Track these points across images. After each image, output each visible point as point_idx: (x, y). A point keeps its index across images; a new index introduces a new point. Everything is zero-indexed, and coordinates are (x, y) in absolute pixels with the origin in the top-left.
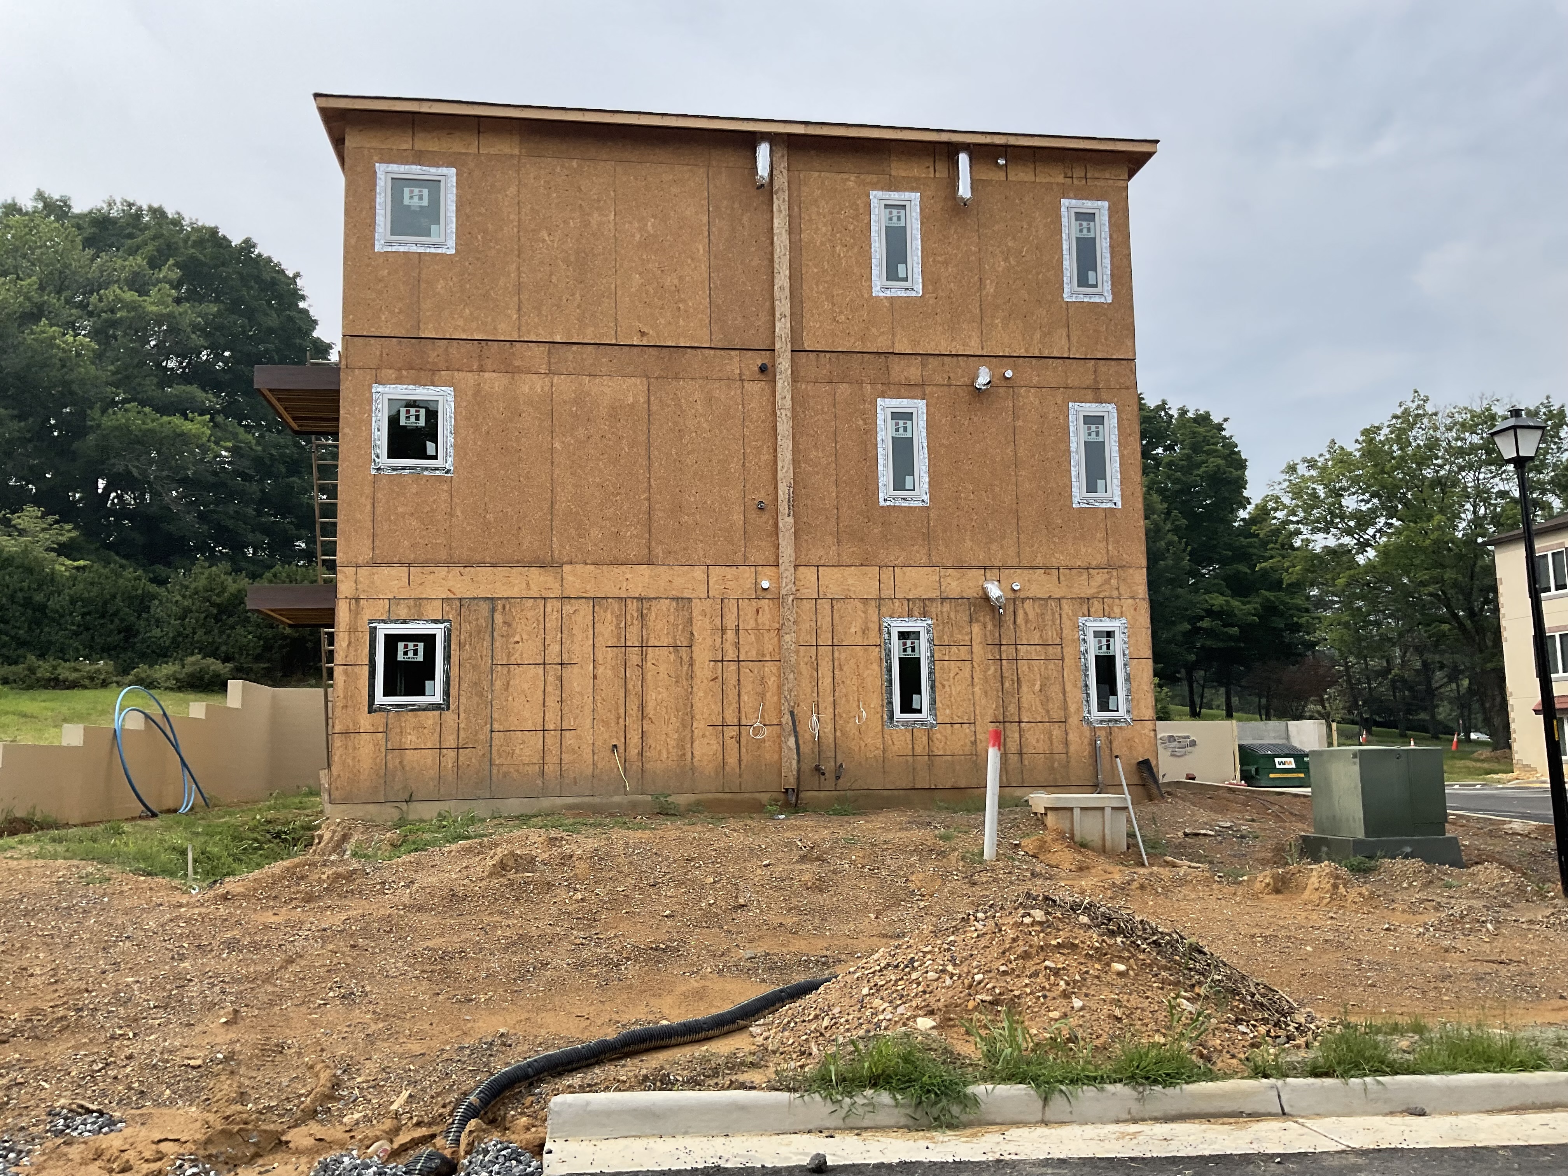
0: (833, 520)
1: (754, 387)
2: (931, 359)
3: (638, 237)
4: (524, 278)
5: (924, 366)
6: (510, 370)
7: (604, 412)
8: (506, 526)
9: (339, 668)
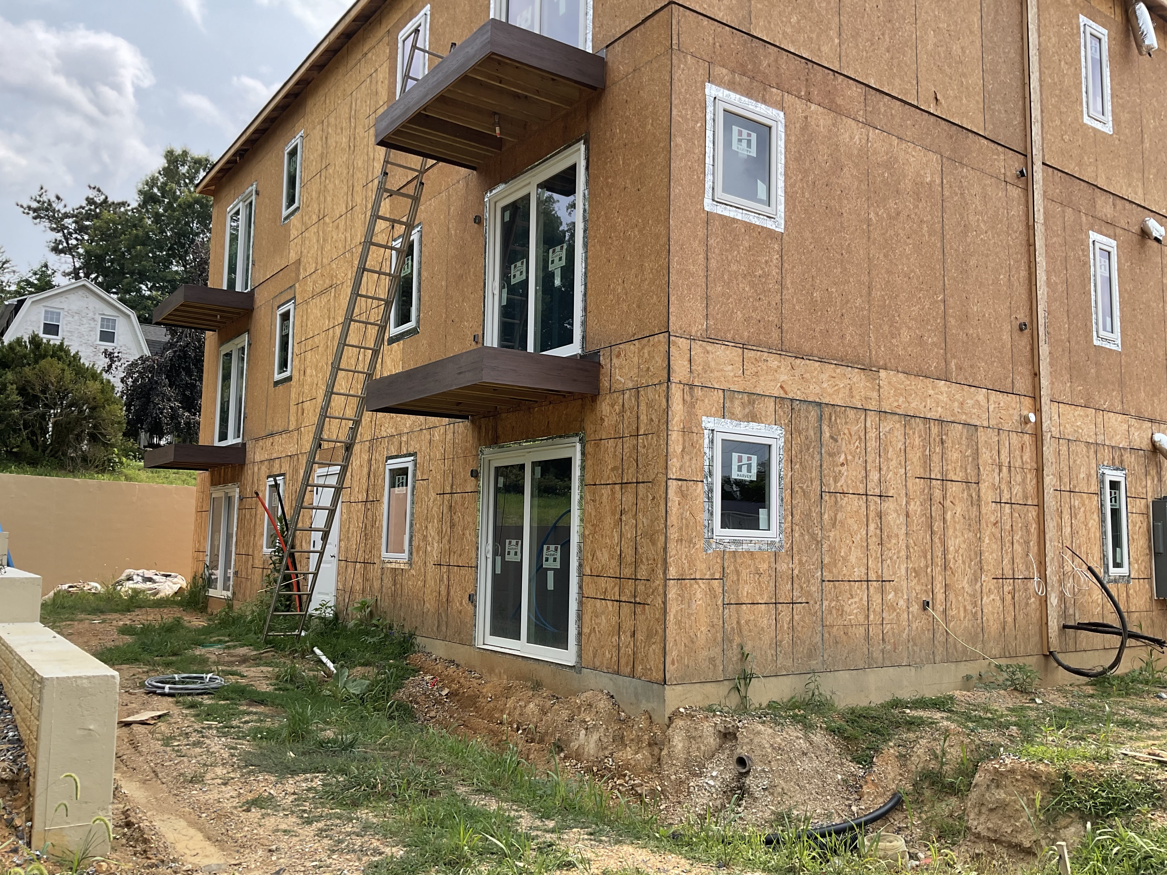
1: (1016, 192)
2: (1118, 202)
5: (1114, 206)
6: (834, 108)
7: (909, 186)
8: (831, 310)
9: (673, 485)
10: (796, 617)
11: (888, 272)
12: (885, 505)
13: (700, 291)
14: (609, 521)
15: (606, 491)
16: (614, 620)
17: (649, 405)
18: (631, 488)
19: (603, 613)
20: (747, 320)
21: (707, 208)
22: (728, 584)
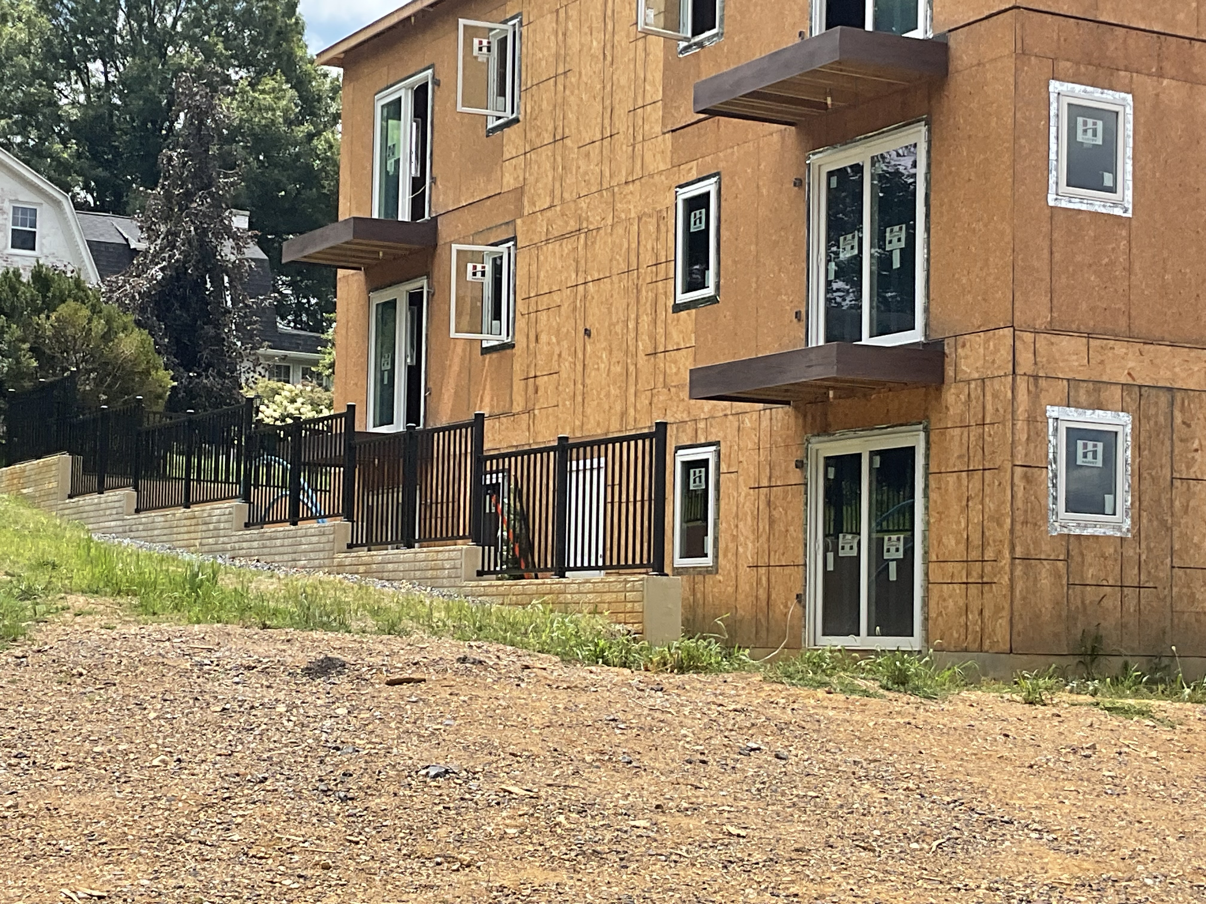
6: (1189, 78)
8: (1184, 292)
9: (1019, 471)
10: (1143, 601)
13: (1045, 285)
14: (955, 508)
15: (952, 479)
16: (961, 602)
17: (995, 396)
18: (978, 475)
19: (950, 597)
20: (1093, 309)
21: (1051, 203)
22: (1073, 565)
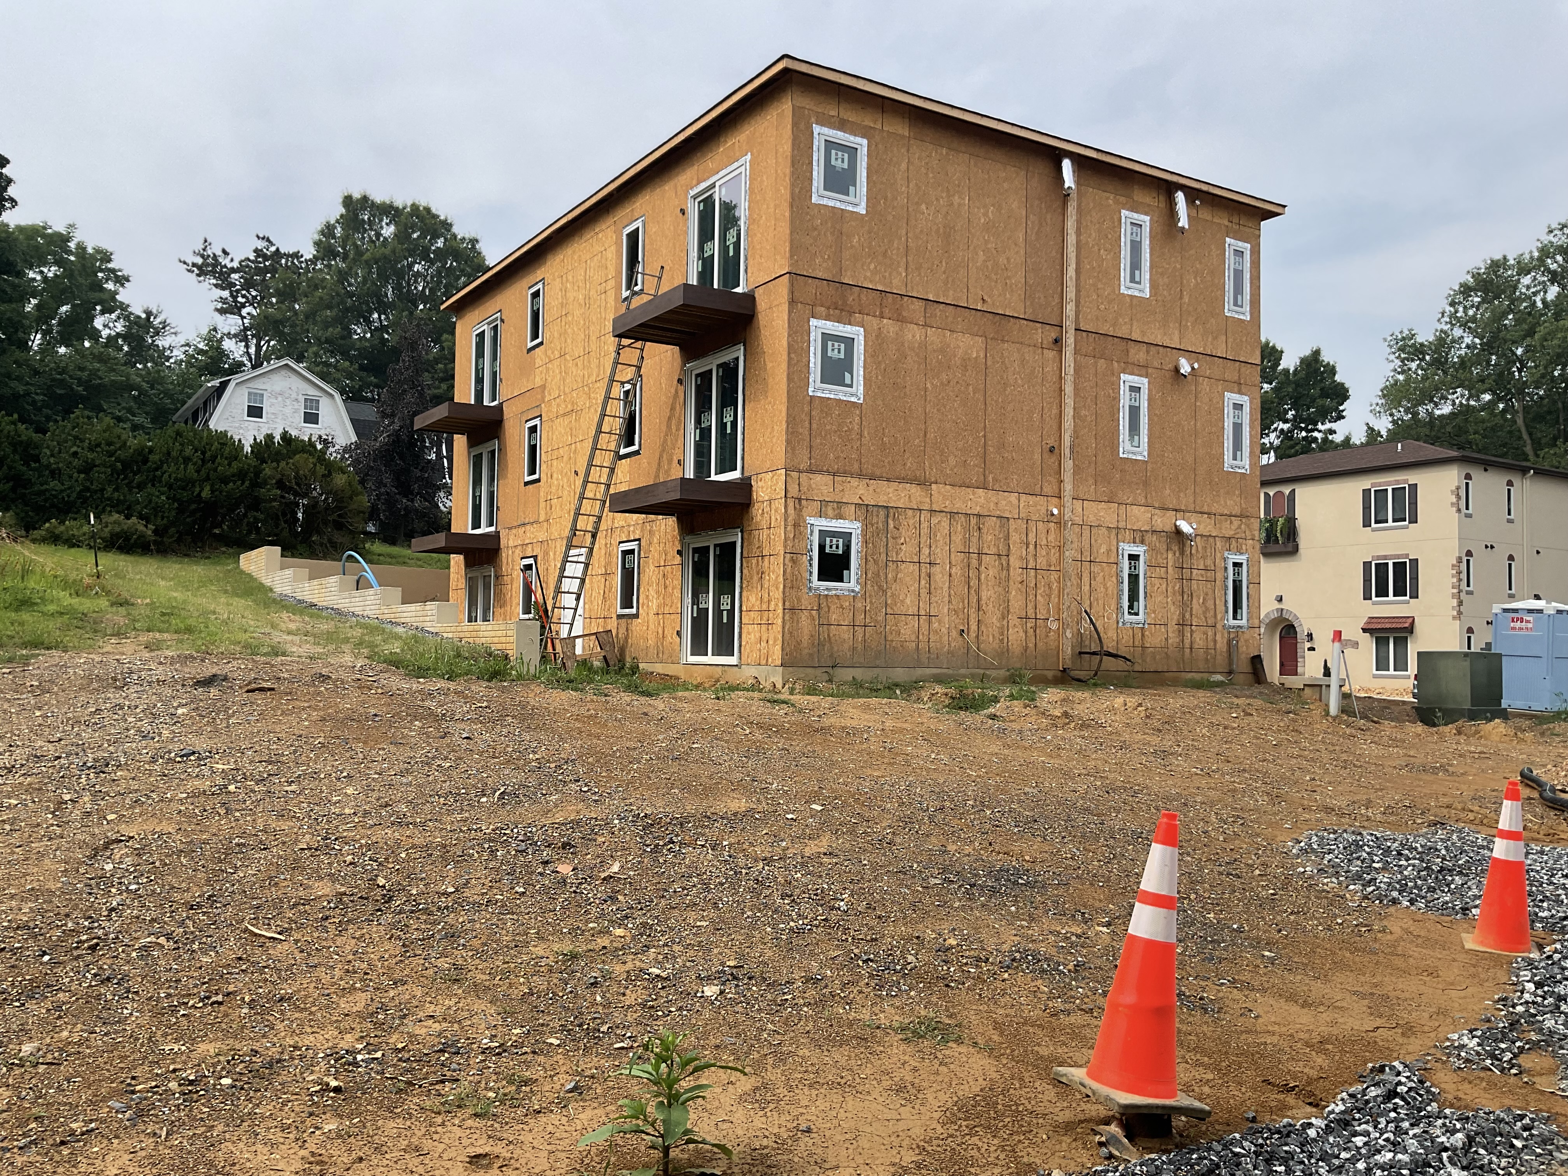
0: (1093, 465)
1: (1050, 354)
2: (1152, 348)
3: (982, 221)
4: (910, 244)
5: (1148, 352)
6: (901, 319)
7: (958, 362)
8: (896, 448)
9: (788, 556)
10: (867, 634)
11: (940, 420)
12: (933, 569)
13: (806, 443)
15: (754, 561)
16: (758, 635)
17: (776, 511)
18: (767, 559)
19: (752, 633)
20: (838, 458)
21: (811, 394)
22: (822, 612)
